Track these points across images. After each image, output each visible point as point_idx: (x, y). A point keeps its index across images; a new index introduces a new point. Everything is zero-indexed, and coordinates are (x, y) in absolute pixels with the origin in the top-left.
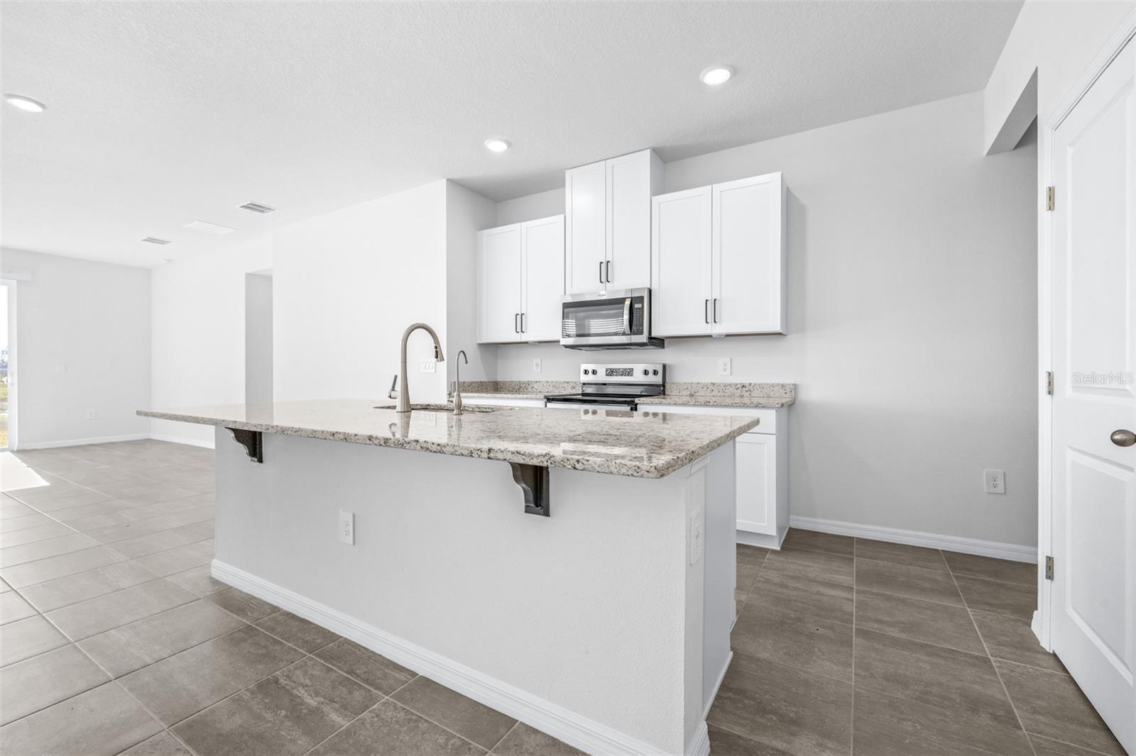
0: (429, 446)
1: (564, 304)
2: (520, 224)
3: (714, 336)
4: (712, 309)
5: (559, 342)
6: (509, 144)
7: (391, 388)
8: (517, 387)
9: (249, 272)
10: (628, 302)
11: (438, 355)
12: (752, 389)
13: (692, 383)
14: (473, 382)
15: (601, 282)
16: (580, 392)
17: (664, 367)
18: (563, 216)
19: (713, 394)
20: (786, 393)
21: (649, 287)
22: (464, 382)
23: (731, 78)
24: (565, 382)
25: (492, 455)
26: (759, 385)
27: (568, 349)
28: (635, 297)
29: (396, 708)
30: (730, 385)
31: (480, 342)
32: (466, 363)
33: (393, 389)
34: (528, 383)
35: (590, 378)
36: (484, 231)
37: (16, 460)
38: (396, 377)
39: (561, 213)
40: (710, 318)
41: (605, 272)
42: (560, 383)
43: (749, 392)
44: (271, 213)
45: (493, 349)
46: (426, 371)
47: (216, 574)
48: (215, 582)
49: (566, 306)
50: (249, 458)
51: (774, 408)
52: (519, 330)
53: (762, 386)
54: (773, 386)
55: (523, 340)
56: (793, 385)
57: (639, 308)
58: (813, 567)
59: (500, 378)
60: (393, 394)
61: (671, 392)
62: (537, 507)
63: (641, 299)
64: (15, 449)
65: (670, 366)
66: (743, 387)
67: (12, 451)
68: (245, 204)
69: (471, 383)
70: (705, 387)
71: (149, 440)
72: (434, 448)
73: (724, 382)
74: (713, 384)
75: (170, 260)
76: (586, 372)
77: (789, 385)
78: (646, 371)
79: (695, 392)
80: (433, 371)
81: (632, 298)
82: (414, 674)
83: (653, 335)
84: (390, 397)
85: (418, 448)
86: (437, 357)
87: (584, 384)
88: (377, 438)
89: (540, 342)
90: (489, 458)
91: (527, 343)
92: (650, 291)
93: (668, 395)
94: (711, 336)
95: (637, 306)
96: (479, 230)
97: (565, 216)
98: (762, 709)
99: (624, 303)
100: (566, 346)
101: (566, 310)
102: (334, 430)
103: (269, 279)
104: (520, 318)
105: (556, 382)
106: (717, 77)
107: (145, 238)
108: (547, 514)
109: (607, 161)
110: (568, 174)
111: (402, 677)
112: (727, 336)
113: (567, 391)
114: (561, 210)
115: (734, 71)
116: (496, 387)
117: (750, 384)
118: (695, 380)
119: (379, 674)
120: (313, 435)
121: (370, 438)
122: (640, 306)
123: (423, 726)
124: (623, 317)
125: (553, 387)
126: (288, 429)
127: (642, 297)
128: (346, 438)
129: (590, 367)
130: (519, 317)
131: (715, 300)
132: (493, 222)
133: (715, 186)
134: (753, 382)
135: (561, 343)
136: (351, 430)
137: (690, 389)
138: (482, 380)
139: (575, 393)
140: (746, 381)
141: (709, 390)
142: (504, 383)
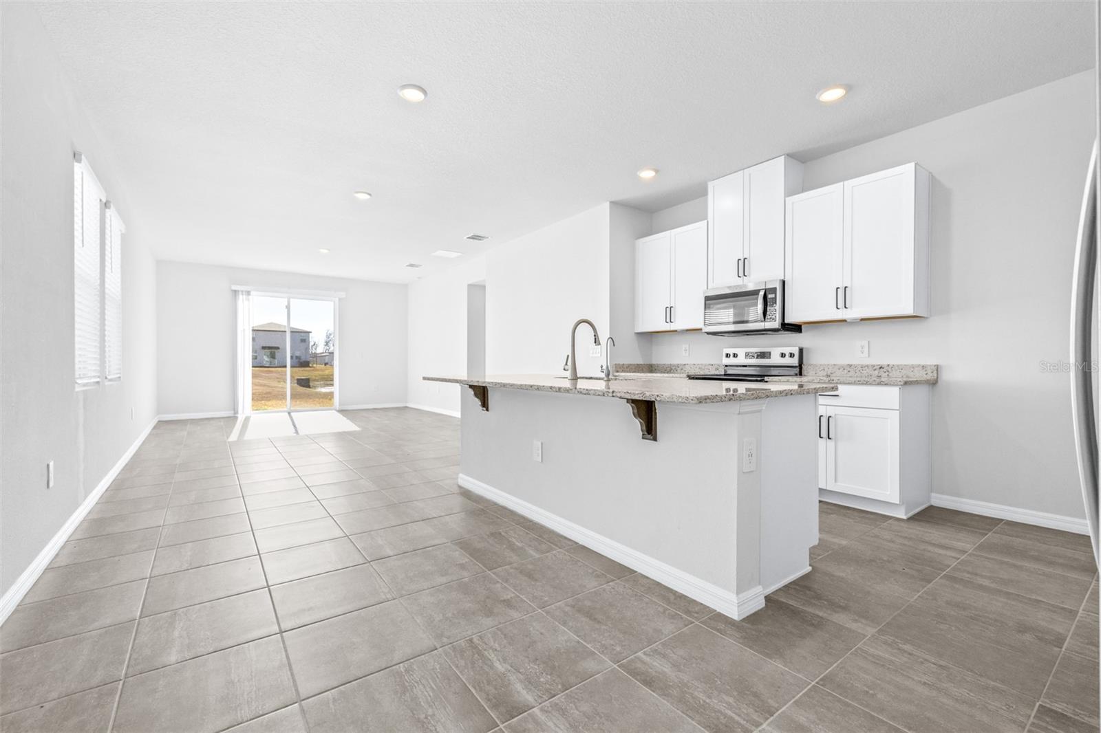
0: (582, 390)
1: (706, 297)
2: (669, 231)
3: (848, 321)
4: (843, 295)
5: (701, 329)
6: (657, 171)
7: (565, 363)
8: (669, 369)
9: (470, 283)
10: (762, 293)
11: (597, 341)
12: (889, 370)
13: (828, 365)
14: (631, 365)
15: (739, 276)
16: (723, 373)
17: (801, 351)
18: (706, 221)
19: (850, 374)
20: (926, 374)
21: (782, 278)
22: (623, 365)
23: (845, 95)
24: (710, 365)
25: (614, 394)
26: (898, 366)
27: (710, 335)
28: (768, 289)
29: (565, 554)
30: (867, 366)
31: (636, 332)
32: (614, 345)
33: (566, 364)
34: (678, 366)
35: (732, 361)
36: (641, 239)
37: (340, 416)
38: (568, 356)
39: (704, 220)
40: (841, 304)
41: (742, 266)
42: (705, 365)
43: (887, 373)
44: (485, 240)
45: (649, 337)
46: (594, 355)
47: (461, 483)
48: (460, 487)
49: (707, 299)
50: (481, 408)
51: (897, 385)
52: (668, 320)
53: (900, 368)
54: (913, 367)
55: (672, 329)
56: (935, 366)
57: (772, 298)
58: (934, 534)
59: (655, 361)
60: (566, 367)
61: (808, 373)
62: (649, 434)
63: (774, 290)
64: (337, 409)
65: (808, 349)
66: (881, 368)
67: (336, 410)
68: (470, 236)
69: (629, 365)
70: (843, 368)
71: (406, 407)
72: (584, 392)
73: (862, 363)
74: (850, 366)
75: (419, 278)
76: (728, 356)
77: (930, 366)
78: (782, 354)
79: (832, 373)
80: (599, 355)
81: (766, 290)
82: (576, 543)
83: (786, 321)
84: (564, 369)
85: (576, 392)
86: (595, 342)
87: (726, 366)
88: (554, 387)
89: (687, 330)
90: (613, 396)
91: (676, 331)
92: (784, 282)
93: (805, 375)
94: (845, 321)
95: (770, 296)
96: (636, 239)
97: (708, 222)
98: (818, 597)
99: (758, 294)
100: (708, 333)
101: (707, 302)
102: (532, 384)
103: (484, 287)
104: (670, 310)
105: (702, 365)
106: (833, 95)
107: (408, 264)
108: (655, 439)
109: (745, 170)
110: (710, 185)
111: (570, 543)
112: (862, 320)
113: (713, 372)
114: (703, 216)
115: (849, 88)
116: (651, 368)
117: (888, 365)
118: (832, 362)
119: (556, 539)
120: (521, 387)
121: (551, 388)
122: (773, 296)
123: (580, 564)
124: (757, 306)
125: (699, 368)
126: (507, 384)
127: (775, 289)
128: (538, 388)
129: (731, 351)
130: (668, 310)
131: (846, 287)
132: (649, 231)
133: (846, 182)
134: (891, 363)
135: (703, 331)
136: (541, 384)
137: (826, 369)
138: (639, 363)
139: (718, 373)
140: (884, 362)
141: (846, 371)
142: (658, 365)
